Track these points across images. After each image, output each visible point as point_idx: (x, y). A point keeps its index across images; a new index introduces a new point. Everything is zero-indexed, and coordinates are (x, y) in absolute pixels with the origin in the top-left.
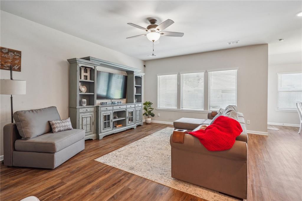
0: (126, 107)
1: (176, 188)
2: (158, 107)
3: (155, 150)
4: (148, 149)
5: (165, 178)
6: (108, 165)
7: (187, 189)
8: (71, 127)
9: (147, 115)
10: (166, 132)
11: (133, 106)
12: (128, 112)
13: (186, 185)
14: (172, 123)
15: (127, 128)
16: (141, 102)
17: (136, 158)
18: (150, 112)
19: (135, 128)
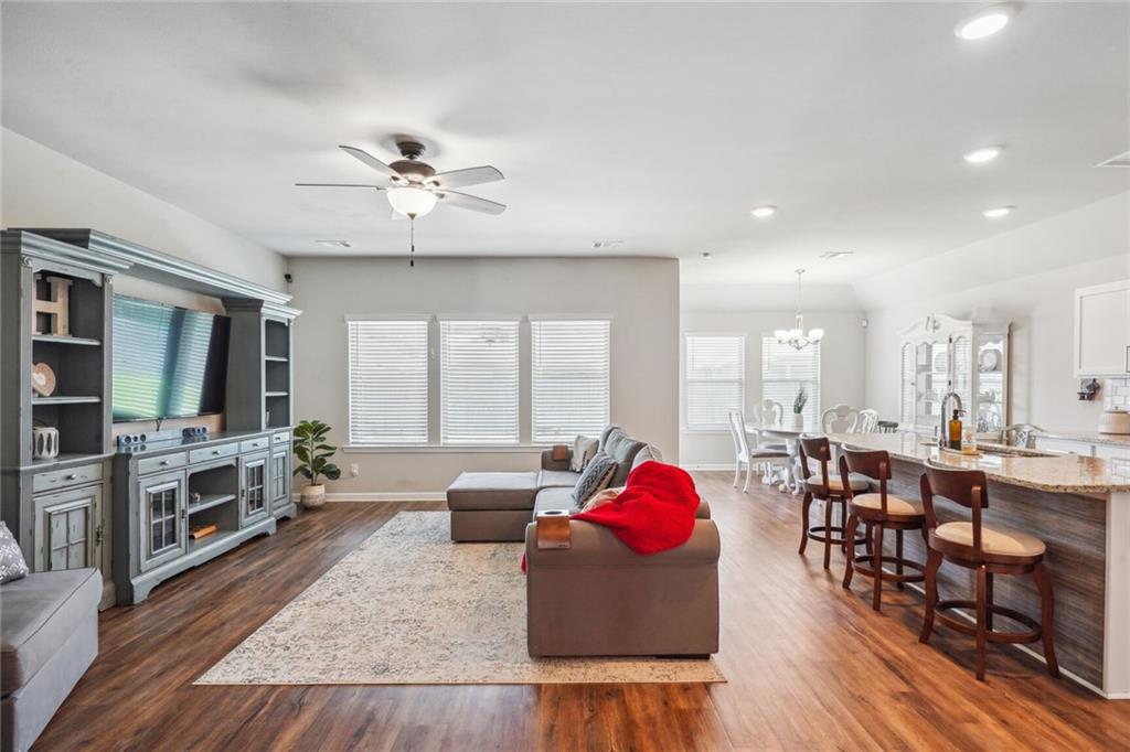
0: (239, 447)
1: (557, 681)
2: (351, 440)
3: (416, 596)
4: (387, 596)
5: (509, 665)
6: (275, 687)
7: (585, 674)
8: (22, 567)
9: (309, 476)
10: (409, 530)
11: (263, 442)
12: (244, 470)
13: (574, 665)
14: (442, 497)
15: (244, 535)
16: (288, 425)
17: (371, 635)
18: (319, 462)
19: (272, 531)
